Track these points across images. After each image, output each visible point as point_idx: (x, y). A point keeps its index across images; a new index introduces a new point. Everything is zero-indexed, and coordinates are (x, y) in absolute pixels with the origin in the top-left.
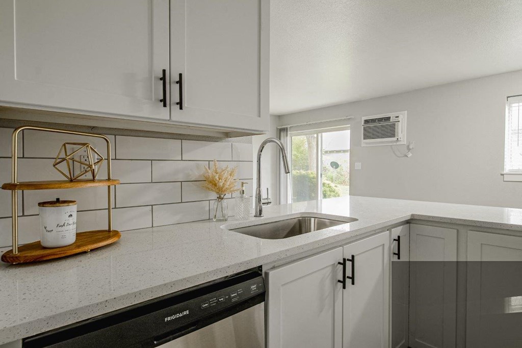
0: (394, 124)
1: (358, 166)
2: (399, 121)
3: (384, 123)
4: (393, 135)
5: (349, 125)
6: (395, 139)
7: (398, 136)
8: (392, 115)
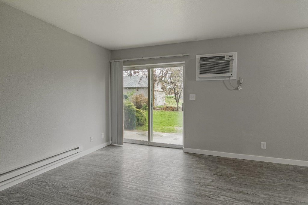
0: (229, 62)
1: (192, 97)
2: (233, 60)
3: (219, 61)
4: (227, 71)
5: (184, 62)
6: (229, 75)
7: (232, 72)
8: (227, 54)
